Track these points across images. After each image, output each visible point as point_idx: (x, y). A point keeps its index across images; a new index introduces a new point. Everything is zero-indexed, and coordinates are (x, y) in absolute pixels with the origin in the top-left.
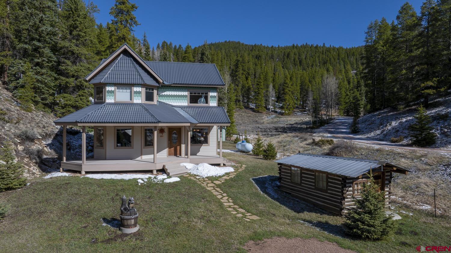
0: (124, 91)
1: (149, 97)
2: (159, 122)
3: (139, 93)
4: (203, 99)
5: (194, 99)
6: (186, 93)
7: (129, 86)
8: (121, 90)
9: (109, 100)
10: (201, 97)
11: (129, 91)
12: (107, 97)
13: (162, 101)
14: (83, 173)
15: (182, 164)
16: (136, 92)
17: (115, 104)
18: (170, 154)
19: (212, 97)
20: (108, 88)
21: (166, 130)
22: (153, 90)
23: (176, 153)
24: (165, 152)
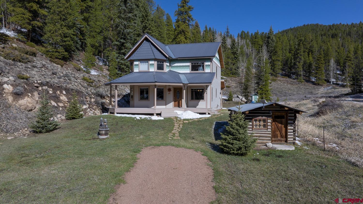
0: (145, 64)
1: (160, 67)
2: (156, 82)
3: (153, 64)
4: (201, 68)
5: (195, 68)
6: (189, 64)
7: (147, 60)
8: (143, 64)
9: (136, 70)
10: (200, 66)
11: (147, 64)
12: (135, 69)
13: (173, 70)
14: (115, 113)
15: (175, 111)
16: (151, 65)
17: (139, 72)
18: (175, 106)
19: (207, 65)
20: (135, 63)
21: (172, 89)
22: (163, 62)
23: (179, 105)
24: (171, 105)
